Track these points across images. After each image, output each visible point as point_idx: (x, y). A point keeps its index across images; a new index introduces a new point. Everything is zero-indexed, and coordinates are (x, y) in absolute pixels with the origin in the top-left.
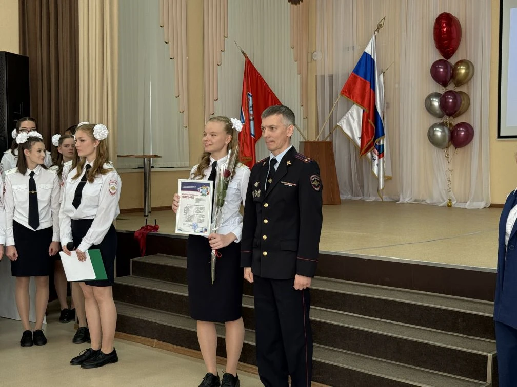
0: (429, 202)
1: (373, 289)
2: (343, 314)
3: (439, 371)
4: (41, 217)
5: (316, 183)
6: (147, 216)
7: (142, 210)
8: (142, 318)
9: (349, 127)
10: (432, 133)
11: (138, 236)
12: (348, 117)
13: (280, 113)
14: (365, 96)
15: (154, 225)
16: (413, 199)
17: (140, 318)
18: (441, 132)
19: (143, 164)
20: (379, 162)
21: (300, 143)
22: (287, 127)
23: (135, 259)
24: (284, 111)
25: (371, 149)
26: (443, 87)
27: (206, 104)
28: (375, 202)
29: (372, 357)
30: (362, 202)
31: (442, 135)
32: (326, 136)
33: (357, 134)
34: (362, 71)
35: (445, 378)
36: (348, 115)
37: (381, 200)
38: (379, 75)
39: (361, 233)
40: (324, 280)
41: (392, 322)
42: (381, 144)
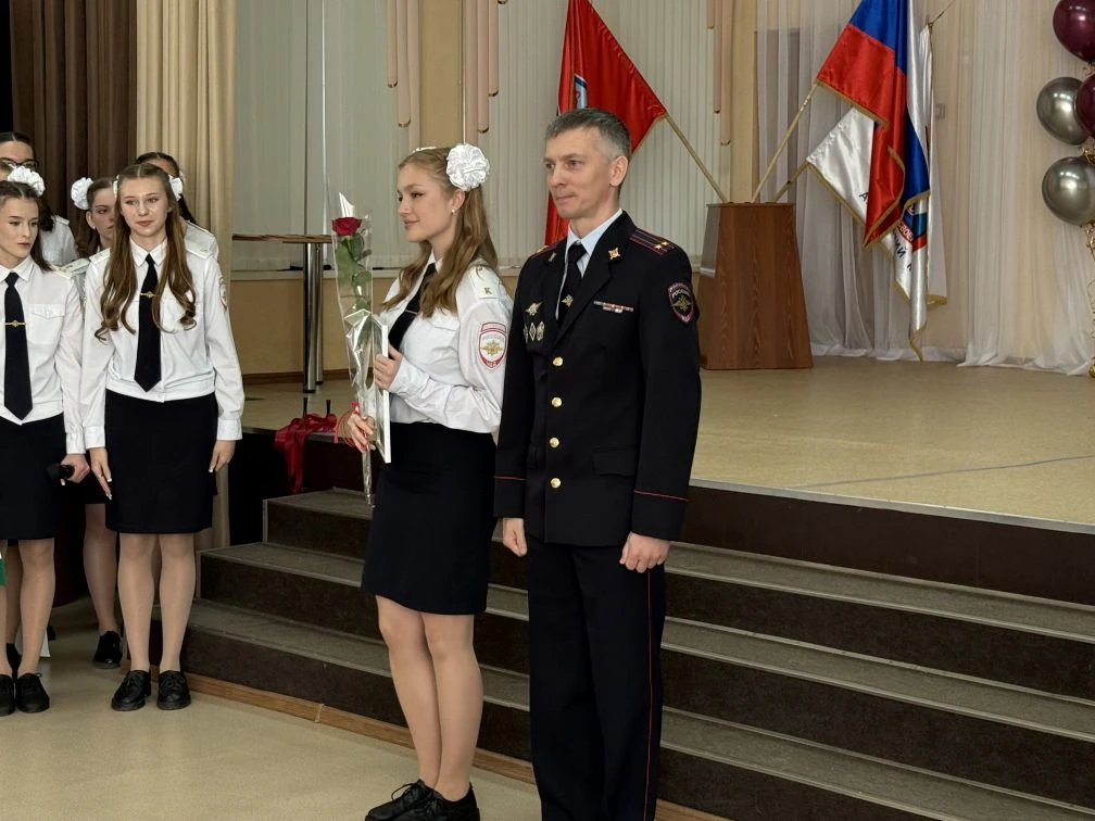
0: (1043, 366)
1: (874, 584)
2: (796, 647)
3: (1034, 792)
4: (35, 389)
5: (683, 304)
6: (312, 392)
7: (300, 377)
8: (290, 651)
9: (837, 168)
10: (1054, 184)
11: (283, 443)
12: (836, 141)
13: (592, 124)
14: (880, 87)
15: (323, 415)
16: (1001, 358)
17: (283, 649)
18: (1078, 181)
19: (302, 258)
20: (914, 258)
21: (711, 207)
22: (609, 162)
23: (273, 500)
24: (602, 121)
25: (894, 225)
26: (1086, 64)
27: (467, 105)
28: (902, 363)
29: (864, 757)
30: (870, 362)
31: (1078, 189)
32: (778, 190)
33: (859, 186)
34: (874, 18)
35: (1047, 811)
36: (836, 135)
37: (918, 359)
38: (919, 30)
39: (855, 443)
40: (751, 560)
41: (919, 668)
42: (921, 211)
